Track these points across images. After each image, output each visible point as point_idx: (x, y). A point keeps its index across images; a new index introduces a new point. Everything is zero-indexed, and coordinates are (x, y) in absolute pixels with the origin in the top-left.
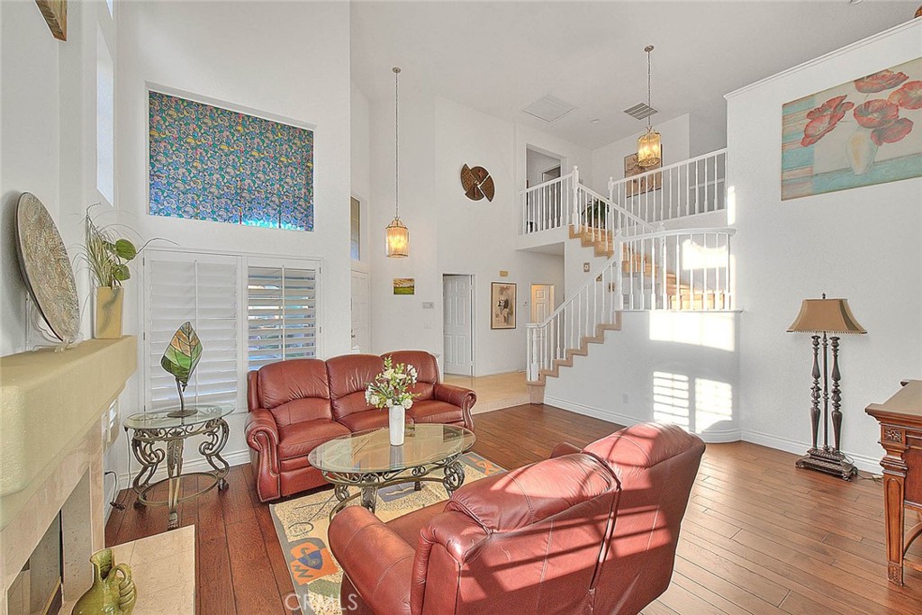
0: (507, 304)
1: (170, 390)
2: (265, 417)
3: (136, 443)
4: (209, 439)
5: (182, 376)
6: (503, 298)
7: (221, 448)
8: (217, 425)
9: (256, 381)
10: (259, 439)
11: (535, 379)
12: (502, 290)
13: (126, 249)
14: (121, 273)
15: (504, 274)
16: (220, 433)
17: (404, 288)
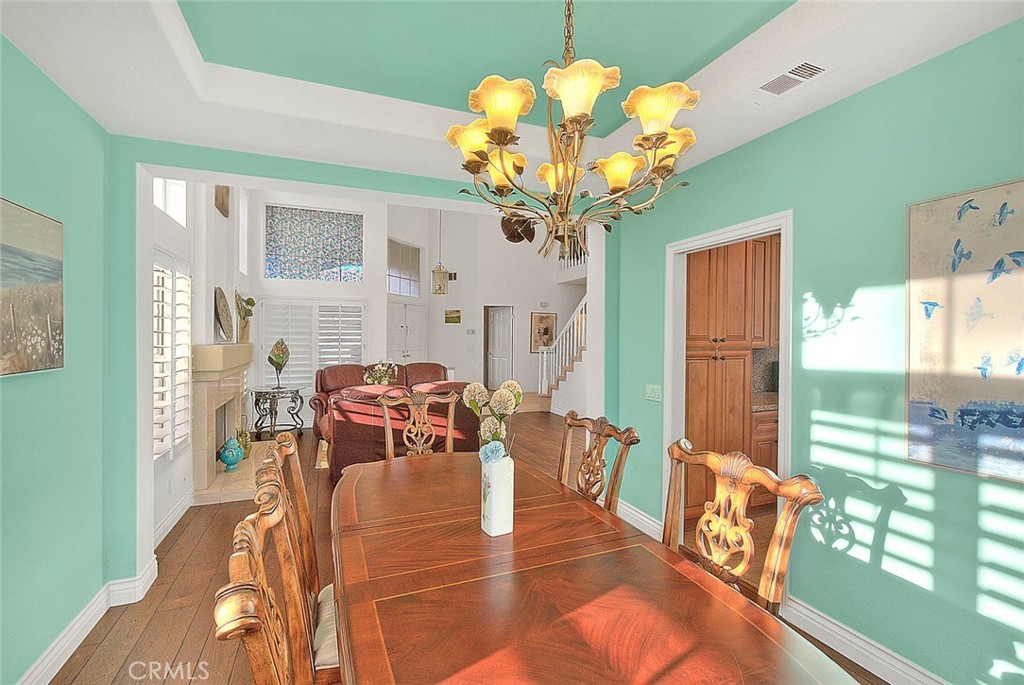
0: (546, 331)
1: (272, 373)
2: (323, 394)
3: (257, 404)
4: (293, 405)
5: (279, 367)
6: (543, 326)
7: (298, 411)
8: (296, 396)
9: (321, 377)
10: (316, 404)
11: (545, 392)
12: (542, 318)
13: (250, 302)
14: (249, 313)
15: (544, 305)
16: (299, 402)
17: (453, 318)
